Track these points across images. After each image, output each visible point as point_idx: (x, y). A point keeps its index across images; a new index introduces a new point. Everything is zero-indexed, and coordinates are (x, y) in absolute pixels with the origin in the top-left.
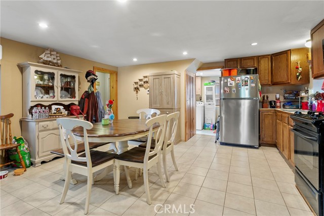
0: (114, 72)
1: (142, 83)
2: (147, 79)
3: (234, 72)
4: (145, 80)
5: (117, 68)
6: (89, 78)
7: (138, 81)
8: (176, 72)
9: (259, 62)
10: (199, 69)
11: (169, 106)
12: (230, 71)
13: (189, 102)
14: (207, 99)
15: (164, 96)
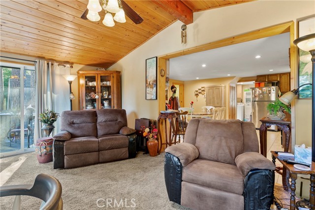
0: (182, 84)
1: (201, 91)
2: (204, 89)
3: (262, 84)
4: (202, 89)
5: (184, 81)
6: (173, 90)
7: (197, 90)
8: (223, 85)
9: (280, 78)
10: (239, 81)
11: (219, 105)
12: (259, 83)
13: (231, 103)
14: (246, 101)
15: (215, 99)
